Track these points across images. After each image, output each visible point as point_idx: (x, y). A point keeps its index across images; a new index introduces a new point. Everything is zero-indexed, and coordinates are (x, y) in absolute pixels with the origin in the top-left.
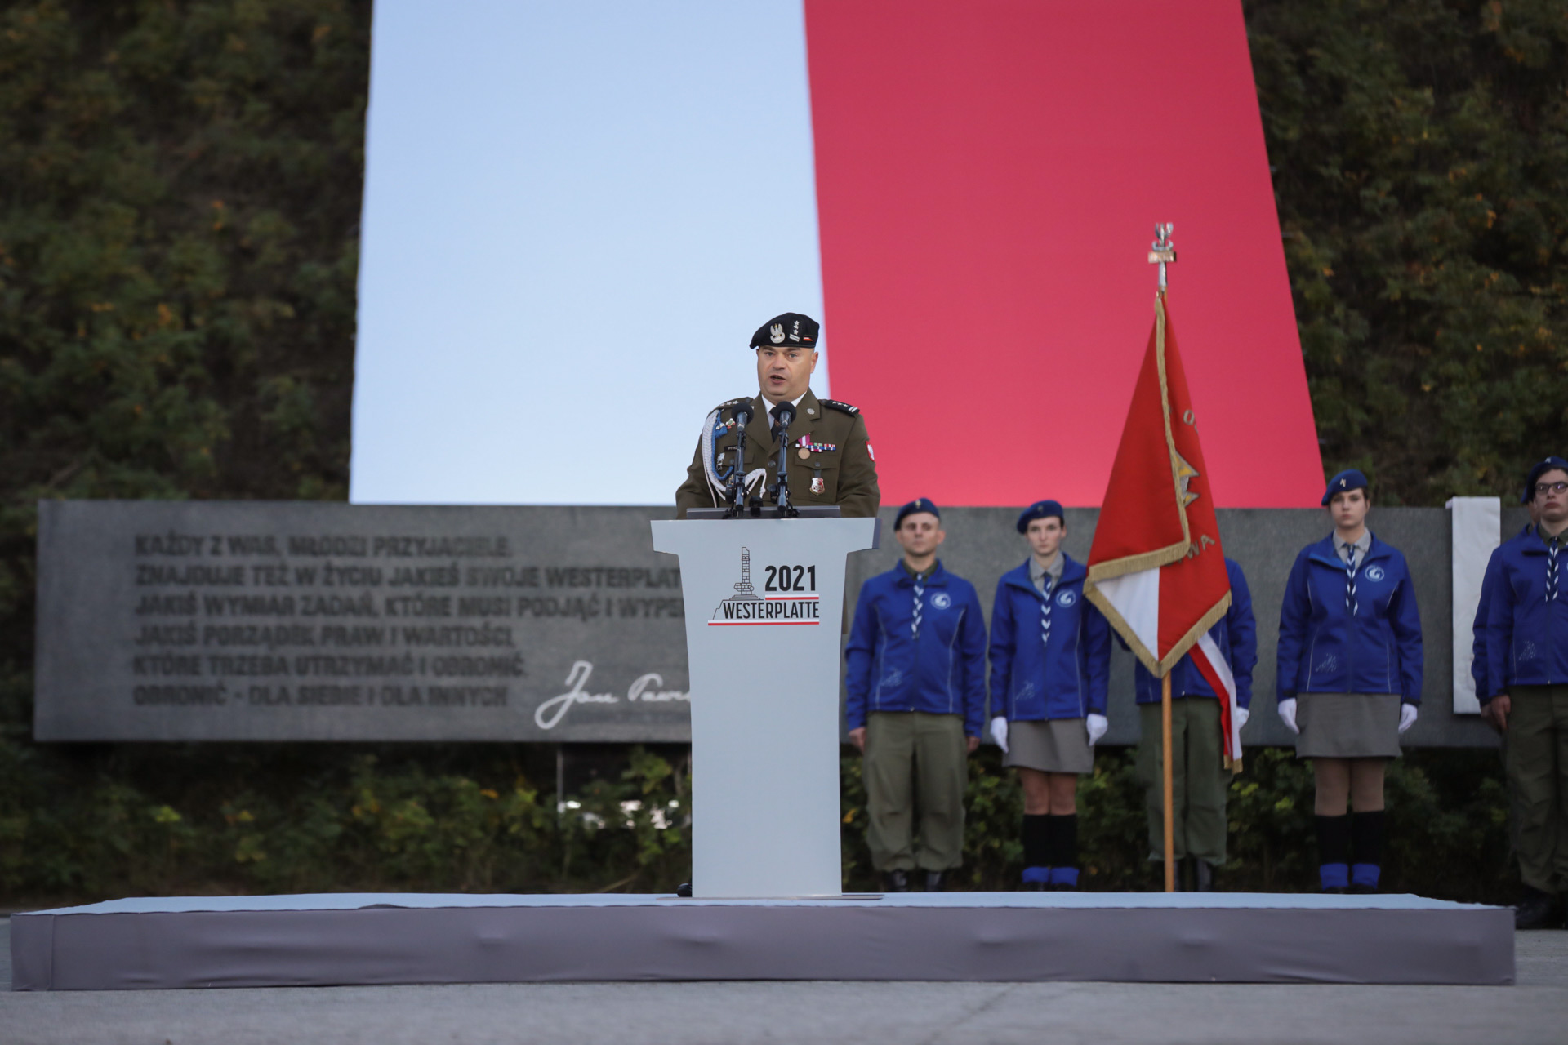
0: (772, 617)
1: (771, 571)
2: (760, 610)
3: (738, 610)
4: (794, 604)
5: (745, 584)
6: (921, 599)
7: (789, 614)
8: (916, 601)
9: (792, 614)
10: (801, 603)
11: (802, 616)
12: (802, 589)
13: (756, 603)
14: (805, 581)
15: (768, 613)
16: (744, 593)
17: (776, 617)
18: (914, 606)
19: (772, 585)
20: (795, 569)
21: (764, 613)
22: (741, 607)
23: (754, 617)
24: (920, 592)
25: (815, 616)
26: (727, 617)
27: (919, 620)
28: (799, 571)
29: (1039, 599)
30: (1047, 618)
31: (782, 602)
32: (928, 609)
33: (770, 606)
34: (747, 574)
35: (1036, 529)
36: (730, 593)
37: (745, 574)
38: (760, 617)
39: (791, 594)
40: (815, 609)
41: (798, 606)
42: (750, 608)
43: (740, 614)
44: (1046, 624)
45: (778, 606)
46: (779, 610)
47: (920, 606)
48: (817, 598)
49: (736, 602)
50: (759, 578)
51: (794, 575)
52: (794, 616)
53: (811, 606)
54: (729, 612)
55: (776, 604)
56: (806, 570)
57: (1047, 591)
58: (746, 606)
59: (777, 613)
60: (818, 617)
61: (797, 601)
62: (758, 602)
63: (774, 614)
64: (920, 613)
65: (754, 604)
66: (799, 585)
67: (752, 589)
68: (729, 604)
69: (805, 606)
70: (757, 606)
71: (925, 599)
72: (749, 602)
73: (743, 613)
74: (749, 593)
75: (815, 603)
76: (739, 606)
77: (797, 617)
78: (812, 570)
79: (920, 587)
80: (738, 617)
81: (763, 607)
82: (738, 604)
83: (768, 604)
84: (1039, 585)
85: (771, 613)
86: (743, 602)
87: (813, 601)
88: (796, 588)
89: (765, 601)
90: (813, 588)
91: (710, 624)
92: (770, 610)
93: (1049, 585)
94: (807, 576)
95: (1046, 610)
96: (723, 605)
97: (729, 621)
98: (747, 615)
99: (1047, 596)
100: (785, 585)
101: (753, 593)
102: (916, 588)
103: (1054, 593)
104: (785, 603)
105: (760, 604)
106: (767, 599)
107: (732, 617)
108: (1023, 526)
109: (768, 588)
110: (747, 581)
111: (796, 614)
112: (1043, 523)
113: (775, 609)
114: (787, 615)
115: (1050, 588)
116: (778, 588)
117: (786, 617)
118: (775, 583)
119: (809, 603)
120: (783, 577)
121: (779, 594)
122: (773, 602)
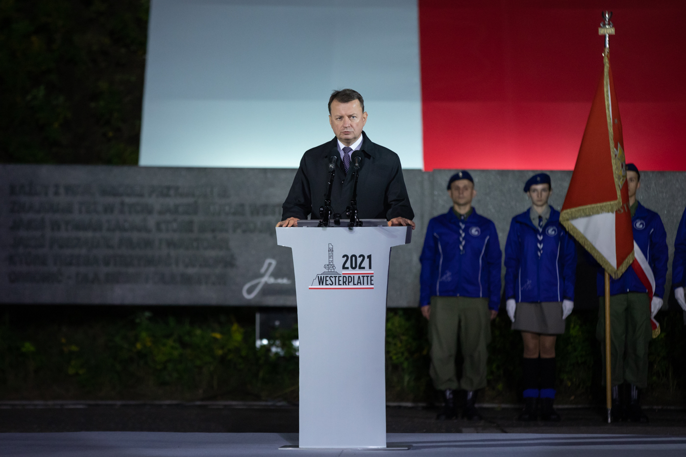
0: (346, 284)
1: (346, 258)
2: (339, 280)
3: (326, 281)
4: (359, 277)
5: (330, 265)
6: (464, 231)
7: (356, 283)
8: (461, 232)
9: (358, 283)
10: (363, 277)
11: (363, 284)
12: (364, 268)
13: (337, 277)
14: (366, 263)
15: (344, 282)
16: (330, 270)
17: (349, 284)
18: (460, 235)
19: (346, 266)
20: (360, 256)
21: (341, 282)
22: (328, 278)
23: (335, 284)
24: (463, 226)
25: (371, 284)
26: (320, 284)
27: (463, 243)
28: (362, 258)
29: (536, 231)
30: (540, 242)
31: (352, 276)
32: (468, 237)
33: (345, 278)
34: (331, 259)
35: (535, 190)
36: (321, 270)
37: (330, 259)
38: (339, 284)
39: (357, 271)
40: (371, 280)
41: (362, 278)
42: (333, 279)
43: (328, 283)
44: (540, 246)
45: (350, 278)
46: (350, 281)
47: (463, 235)
48: (373, 274)
49: (325, 276)
50: (339, 261)
51: (359, 260)
52: (359, 284)
53: (369, 278)
54: (321, 281)
55: (349, 277)
56: (366, 257)
57: (541, 227)
58: (331, 278)
59: (349, 282)
60: (373, 284)
61: (361, 276)
62: (338, 276)
63: (347, 283)
64: (464, 239)
65: (335, 277)
66: (362, 266)
67: (334, 268)
68: (321, 277)
69: (365, 278)
70: (337, 278)
71: (466, 230)
72: (333, 276)
73: (329, 282)
74: (333, 270)
75: (371, 276)
76: (327, 278)
77: (361, 284)
78: (369, 257)
79: (463, 223)
80: (326, 284)
81: (341, 279)
82: (326, 277)
83: (343, 277)
84: (536, 223)
85: (345, 282)
86: (329, 276)
87: (370, 275)
88: (360, 268)
89: (342, 275)
90: (370, 268)
91: (310, 288)
92: (345, 281)
93: (541, 223)
94: (367, 261)
95: (540, 238)
96: (317, 277)
97: (321, 287)
98: (331, 283)
99: (541, 230)
100: (354, 266)
101: (335, 270)
102: (461, 224)
103: (545, 228)
104: (354, 277)
105: (339, 277)
106: (343, 274)
107: (322, 284)
108: (527, 188)
109: (344, 268)
110: (331, 263)
111: (360, 283)
112: (539, 187)
113: (348, 280)
114: (355, 283)
115: (542, 225)
116: (350, 268)
117: (354, 284)
118: (348, 265)
119: (367, 277)
120: (352, 261)
121: (350, 271)
122: (347, 276)
